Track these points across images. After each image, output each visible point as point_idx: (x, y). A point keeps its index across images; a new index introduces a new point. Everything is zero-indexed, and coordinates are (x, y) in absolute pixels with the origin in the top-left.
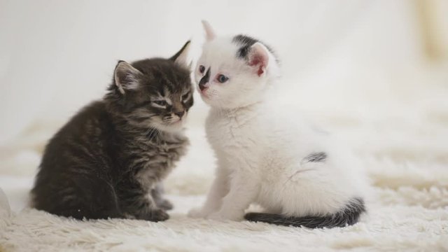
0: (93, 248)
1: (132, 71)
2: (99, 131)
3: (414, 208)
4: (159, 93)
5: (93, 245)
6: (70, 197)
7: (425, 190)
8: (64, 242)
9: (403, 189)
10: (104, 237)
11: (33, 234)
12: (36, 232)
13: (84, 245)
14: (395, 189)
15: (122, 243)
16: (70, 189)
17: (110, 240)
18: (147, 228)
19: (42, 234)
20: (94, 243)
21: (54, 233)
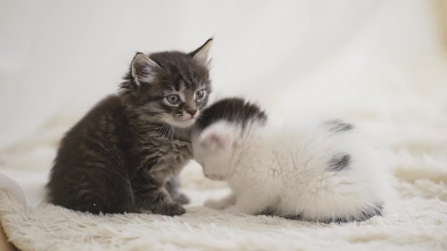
0: (109, 242)
1: (149, 64)
2: (112, 127)
3: (431, 201)
4: (173, 88)
5: (109, 239)
6: (85, 191)
7: (441, 182)
8: (81, 237)
9: (419, 182)
10: (120, 231)
11: (49, 229)
12: (52, 227)
13: (100, 239)
14: (412, 182)
15: (138, 238)
16: (85, 184)
17: (126, 234)
18: (163, 223)
19: (58, 229)
20: (111, 237)
21: (70, 227)
